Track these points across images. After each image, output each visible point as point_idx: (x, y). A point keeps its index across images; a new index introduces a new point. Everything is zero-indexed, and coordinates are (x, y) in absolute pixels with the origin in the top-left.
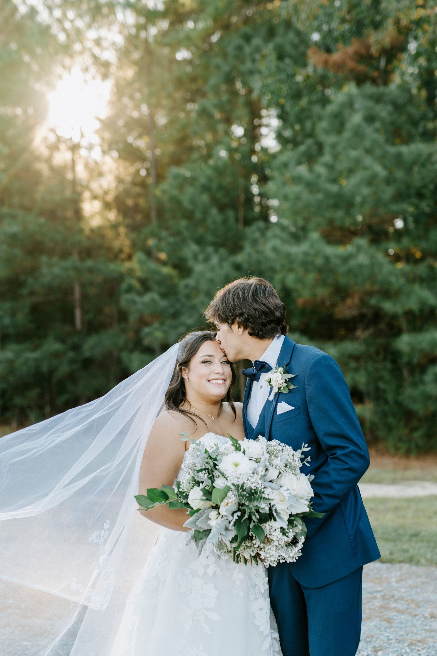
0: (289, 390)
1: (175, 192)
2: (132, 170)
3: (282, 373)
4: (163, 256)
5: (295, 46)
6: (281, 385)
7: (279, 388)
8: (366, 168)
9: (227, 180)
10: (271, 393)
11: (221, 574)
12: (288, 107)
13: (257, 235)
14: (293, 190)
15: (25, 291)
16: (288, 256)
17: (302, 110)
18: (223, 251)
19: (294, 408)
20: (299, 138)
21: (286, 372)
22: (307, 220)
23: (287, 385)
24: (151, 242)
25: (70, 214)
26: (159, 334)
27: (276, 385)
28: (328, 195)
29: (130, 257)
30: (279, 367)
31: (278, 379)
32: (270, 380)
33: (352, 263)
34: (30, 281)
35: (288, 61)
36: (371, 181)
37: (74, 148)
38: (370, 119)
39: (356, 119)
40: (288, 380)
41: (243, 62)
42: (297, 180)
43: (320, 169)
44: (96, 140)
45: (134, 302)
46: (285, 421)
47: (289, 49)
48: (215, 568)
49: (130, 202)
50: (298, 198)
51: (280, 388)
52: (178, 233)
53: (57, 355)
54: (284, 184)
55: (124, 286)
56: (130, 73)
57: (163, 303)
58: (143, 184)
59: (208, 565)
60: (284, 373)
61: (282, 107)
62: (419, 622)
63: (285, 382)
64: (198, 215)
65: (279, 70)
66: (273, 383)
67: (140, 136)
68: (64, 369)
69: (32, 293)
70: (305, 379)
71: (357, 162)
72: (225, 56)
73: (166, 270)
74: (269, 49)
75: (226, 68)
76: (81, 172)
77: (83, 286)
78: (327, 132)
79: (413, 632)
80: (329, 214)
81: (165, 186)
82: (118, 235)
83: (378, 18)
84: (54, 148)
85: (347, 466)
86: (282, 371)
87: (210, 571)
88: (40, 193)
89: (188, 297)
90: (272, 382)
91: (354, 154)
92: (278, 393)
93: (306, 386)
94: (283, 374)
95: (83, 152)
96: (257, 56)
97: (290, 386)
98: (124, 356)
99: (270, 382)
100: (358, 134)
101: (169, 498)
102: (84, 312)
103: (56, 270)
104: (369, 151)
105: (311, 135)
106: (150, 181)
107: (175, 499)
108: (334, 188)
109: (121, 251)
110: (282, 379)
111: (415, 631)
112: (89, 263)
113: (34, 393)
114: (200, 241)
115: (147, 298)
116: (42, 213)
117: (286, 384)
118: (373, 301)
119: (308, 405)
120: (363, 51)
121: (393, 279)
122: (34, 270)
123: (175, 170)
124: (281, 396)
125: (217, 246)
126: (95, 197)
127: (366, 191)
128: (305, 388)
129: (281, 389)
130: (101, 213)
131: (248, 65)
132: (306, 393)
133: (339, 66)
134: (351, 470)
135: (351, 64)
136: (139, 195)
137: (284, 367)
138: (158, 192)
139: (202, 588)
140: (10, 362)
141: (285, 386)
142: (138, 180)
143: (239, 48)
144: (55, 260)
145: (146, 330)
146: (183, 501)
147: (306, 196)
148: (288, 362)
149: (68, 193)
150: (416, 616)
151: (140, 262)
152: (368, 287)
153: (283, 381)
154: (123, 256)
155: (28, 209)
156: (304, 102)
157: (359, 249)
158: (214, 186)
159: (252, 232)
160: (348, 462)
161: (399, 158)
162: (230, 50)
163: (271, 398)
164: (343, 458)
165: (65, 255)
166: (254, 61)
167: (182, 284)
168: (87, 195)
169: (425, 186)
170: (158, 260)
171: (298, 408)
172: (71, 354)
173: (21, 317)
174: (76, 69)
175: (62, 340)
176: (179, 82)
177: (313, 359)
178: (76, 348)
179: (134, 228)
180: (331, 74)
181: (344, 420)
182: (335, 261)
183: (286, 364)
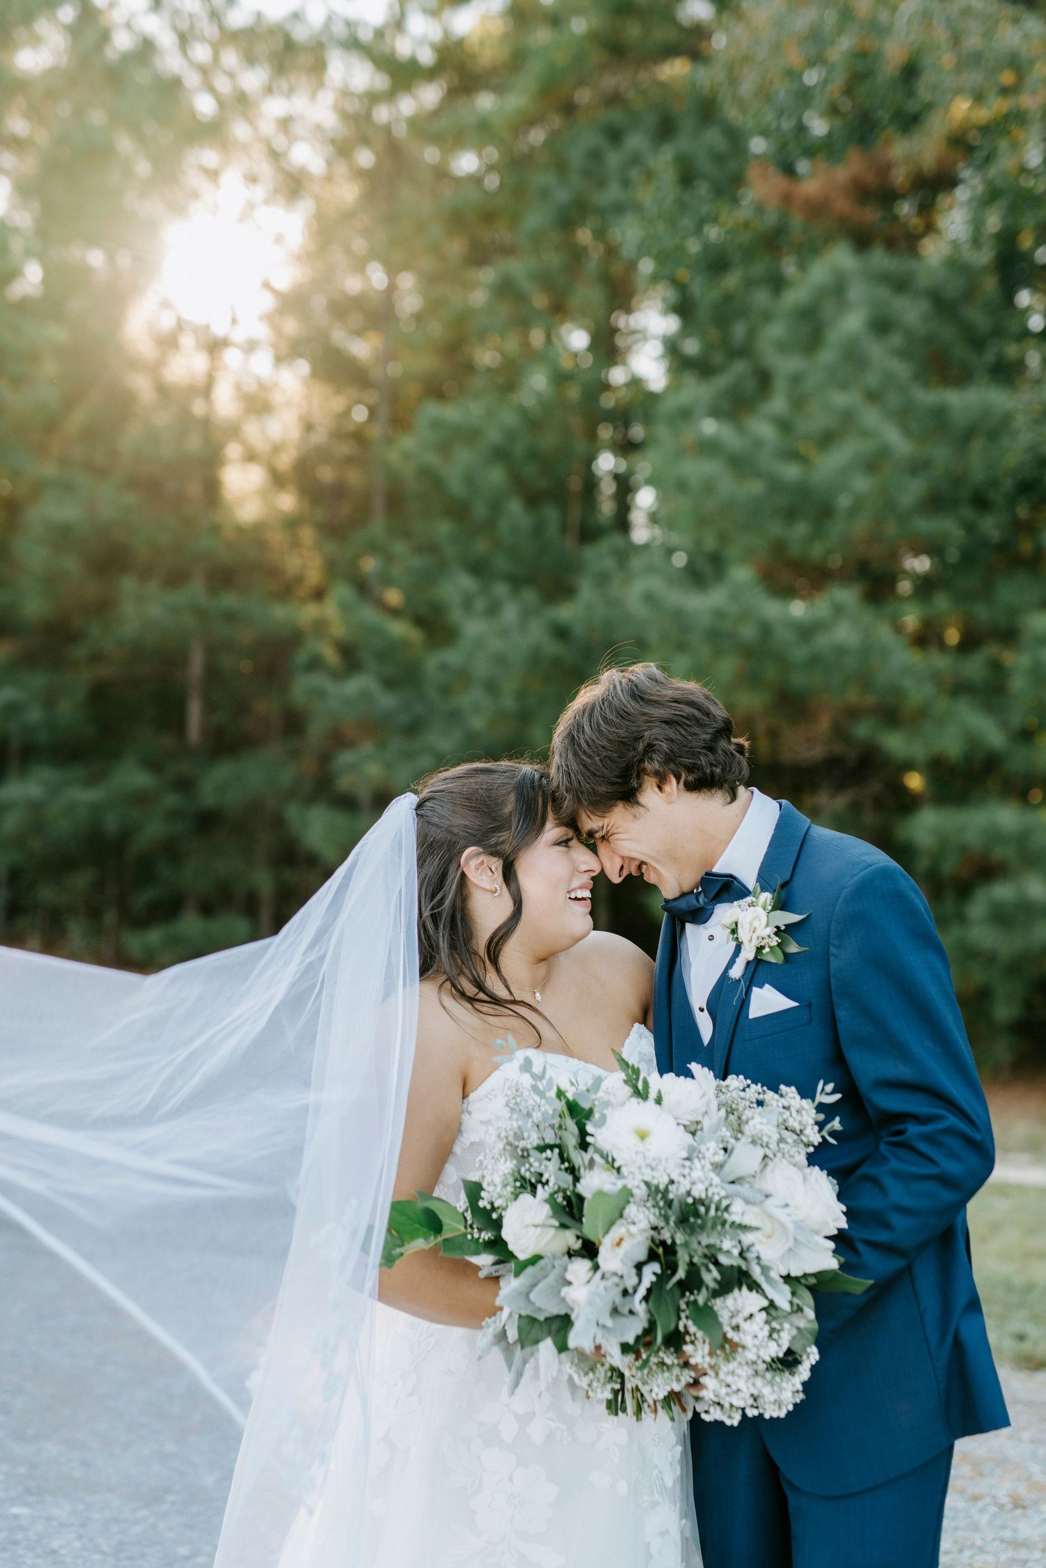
0: (786, 955)
1: (432, 459)
2: (338, 403)
3: (770, 908)
4: (393, 597)
5: (719, 159)
6: (765, 941)
7: (757, 948)
8: (865, 433)
9: (549, 440)
10: (737, 960)
11: (570, 1439)
12: (696, 289)
13: (608, 563)
14: (697, 469)
15: (80, 651)
16: (679, 616)
17: (728, 299)
18: (530, 596)
19: (796, 1004)
20: (718, 358)
21: (782, 904)
22: (724, 538)
23: (780, 941)
24: (370, 565)
25: (194, 489)
26: (373, 770)
27: (751, 940)
28: (775, 485)
29: (319, 595)
30: (763, 889)
31: (756, 924)
32: (736, 925)
33: (822, 642)
34: (94, 629)
35: (703, 189)
36: (873, 463)
37: (215, 347)
38: (881, 325)
39: (852, 323)
40: (783, 928)
41: (601, 184)
42: (709, 448)
43: (762, 428)
44: (261, 331)
45: (320, 694)
46: (768, 1038)
47: (704, 164)
48: (550, 1423)
49: (326, 474)
50: (709, 488)
51: (762, 948)
52: (430, 548)
53: (141, 799)
54: (680, 453)
55: (302, 657)
56: (348, 192)
57: (387, 701)
58: (358, 436)
59: (531, 1416)
60: (774, 909)
61: (681, 287)
62: (986, 1517)
63: (776, 934)
64: (480, 511)
65: (682, 206)
66: (743, 934)
67: (359, 333)
68: (153, 831)
69: (97, 658)
70: (829, 931)
71: (848, 419)
72: (561, 167)
73: (400, 629)
74: (663, 160)
75: (563, 196)
76: (225, 403)
77: (212, 650)
78: (783, 347)
79: (973, 1545)
80: (775, 529)
81: (408, 442)
82: (295, 544)
83: (912, 106)
84: (168, 342)
85: (933, 1170)
86: (768, 902)
87: (537, 1431)
88: (131, 438)
89: (445, 691)
90: (740, 930)
91: (840, 399)
92: (756, 961)
93: (831, 947)
94: (772, 911)
95: (232, 357)
96: (635, 174)
97: (788, 945)
98: (293, 812)
99: (734, 931)
100: (853, 357)
101: (445, 1228)
102: (210, 707)
103: (155, 611)
104: (873, 397)
105: (744, 351)
106: (376, 432)
107: (459, 1230)
108: (791, 472)
109: (300, 579)
110: (767, 925)
111: (978, 1542)
112: (229, 600)
113: (82, 880)
114: (478, 568)
115: (354, 685)
116: (132, 483)
117: (777, 938)
118: (863, 730)
119: (835, 999)
120: (870, 178)
121: (909, 684)
122: (103, 608)
123: (433, 410)
124: (762, 970)
125: (517, 582)
126: (251, 457)
127: (862, 484)
128: (828, 953)
129: (764, 951)
130: (263, 493)
131: (613, 192)
132: (831, 966)
133: (816, 209)
134: (944, 1180)
135: (842, 205)
136: (349, 461)
137: (775, 891)
138: (393, 456)
139: (511, 1479)
140: (36, 808)
141: (775, 944)
142: (350, 428)
143: (596, 156)
144: (153, 587)
145: (345, 758)
146: (479, 1238)
147: (727, 485)
148: (787, 878)
149: (194, 444)
150: (975, 1498)
151: (344, 607)
152: (852, 696)
153: (771, 930)
154: (303, 591)
155: (99, 472)
156: (732, 280)
157: (839, 610)
158: (519, 450)
159: (598, 556)
160: (937, 1159)
161: (939, 416)
162: (576, 156)
163: (737, 972)
164: (923, 1147)
165: (176, 579)
166: (626, 183)
167: (433, 662)
168: (233, 450)
169: (994, 482)
170: (382, 605)
171: (806, 1005)
172: (172, 800)
173: (68, 709)
174: (232, 178)
175: (153, 765)
176: (456, 220)
177: (853, 876)
178: (185, 785)
179: (333, 531)
180: (797, 221)
181: (930, 1045)
182: (783, 635)
183: (779, 883)
